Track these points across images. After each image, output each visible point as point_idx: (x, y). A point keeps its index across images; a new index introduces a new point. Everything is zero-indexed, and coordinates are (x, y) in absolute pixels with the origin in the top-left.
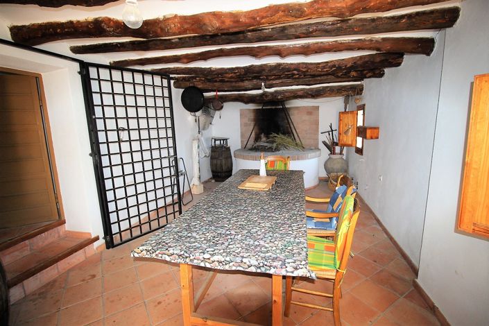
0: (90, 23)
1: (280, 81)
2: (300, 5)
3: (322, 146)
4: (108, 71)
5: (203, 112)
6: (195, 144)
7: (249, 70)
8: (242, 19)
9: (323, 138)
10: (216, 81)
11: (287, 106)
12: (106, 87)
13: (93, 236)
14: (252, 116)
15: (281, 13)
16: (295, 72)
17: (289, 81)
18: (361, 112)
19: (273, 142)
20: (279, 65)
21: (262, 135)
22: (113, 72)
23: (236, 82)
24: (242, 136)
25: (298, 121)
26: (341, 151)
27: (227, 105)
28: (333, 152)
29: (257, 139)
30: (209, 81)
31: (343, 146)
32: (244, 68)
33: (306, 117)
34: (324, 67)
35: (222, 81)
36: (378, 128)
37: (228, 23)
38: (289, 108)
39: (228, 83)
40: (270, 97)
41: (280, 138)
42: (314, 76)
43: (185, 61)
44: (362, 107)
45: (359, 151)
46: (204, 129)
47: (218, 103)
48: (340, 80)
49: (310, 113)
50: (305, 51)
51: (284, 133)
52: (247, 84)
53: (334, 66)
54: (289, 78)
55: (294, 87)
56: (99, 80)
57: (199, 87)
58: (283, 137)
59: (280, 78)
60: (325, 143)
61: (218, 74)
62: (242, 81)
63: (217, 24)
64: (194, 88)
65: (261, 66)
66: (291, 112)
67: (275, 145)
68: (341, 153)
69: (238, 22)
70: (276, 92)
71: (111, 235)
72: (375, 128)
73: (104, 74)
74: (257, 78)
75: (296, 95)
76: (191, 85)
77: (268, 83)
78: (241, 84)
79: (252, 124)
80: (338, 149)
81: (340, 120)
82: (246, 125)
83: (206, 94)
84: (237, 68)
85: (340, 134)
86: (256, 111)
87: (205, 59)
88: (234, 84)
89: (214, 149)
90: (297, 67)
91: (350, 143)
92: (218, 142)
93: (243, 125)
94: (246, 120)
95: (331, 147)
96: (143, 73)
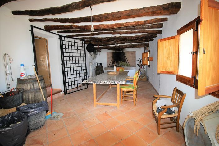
0: (69, 26)
1: (121, 42)
2: (123, 23)
3: (137, 65)
4: (67, 38)
5: (94, 53)
6: (91, 65)
7: (110, 38)
8: (109, 26)
9: (137, 62)
10: (99, 42)
11: (124, 51)
12: (67, 43)
13: (61, 90)
14: (111, 55)
15: (119, 25)
16: (125, 39)
17: (124, 42)
18: (149, 53)
19: (119, 64)
20: (120, 37)
21: (115, 62)
22: (69, 38)
23: (106, 42)
24: (107, 62)
25: (128, 57)
26: (144, 67)
27: (102, 51)
28: (141, 68)
29: (113, 63)
30: (97, 42)
31: (144, 65)
32: (109, 38)
33: (131, 55)
34: (134, 38)
35: (101, 42)
36: (153, 57)
37: (106, 27)
38: (125, 52)
39: (103, 43)
40: (118, 47)
41: (121, 63)
42: (131, 40)
43: (91, 35)
44: (149, 51)
45: (149, 66)
46: (94, 59)
47: (99, 50)
48: (140, 42)
49: (132, 54)
50: (127, 33)
51: (123, 61)
52: (109, 43)
53: (137, 37)
54: (123, 41)
55: (126, 44)
56: (65, 41)
57: (93, 44)
58: (123, 62)
59: (121, 41)
60: (138, 64)
61: (100, 40)
62: (108, 42)
63: (103, 27)
64: (91, 44)
65: (114, 37)
66: (125, 53)
67: (119, 65)
68: (144, 68)
69: (108, 27)
70: (120, 46)
71: (66, 90)
72: (152, 57)
73: (66, 39)
74: (113, 41)
75: (127, 47)
76: (90, 43)
77: (117, 42)
78: (107, 43)
79: (111, 58)
80: (142, 67)
81: (143, 56)
82: (109, 58)
83: (95, 47)
84: (106, 38)
85: (143, 61)
86: (113, 53)
87: (97, 35)
88: (105, 43)
89: (97, 67)
90: (126, 37)
91: (146, 64)
92: (98, 65)
93: (108, 58)
94: (109, 56)
95: (140, 66)
96: (77, 39)
